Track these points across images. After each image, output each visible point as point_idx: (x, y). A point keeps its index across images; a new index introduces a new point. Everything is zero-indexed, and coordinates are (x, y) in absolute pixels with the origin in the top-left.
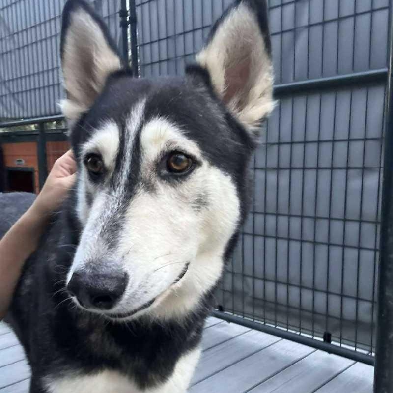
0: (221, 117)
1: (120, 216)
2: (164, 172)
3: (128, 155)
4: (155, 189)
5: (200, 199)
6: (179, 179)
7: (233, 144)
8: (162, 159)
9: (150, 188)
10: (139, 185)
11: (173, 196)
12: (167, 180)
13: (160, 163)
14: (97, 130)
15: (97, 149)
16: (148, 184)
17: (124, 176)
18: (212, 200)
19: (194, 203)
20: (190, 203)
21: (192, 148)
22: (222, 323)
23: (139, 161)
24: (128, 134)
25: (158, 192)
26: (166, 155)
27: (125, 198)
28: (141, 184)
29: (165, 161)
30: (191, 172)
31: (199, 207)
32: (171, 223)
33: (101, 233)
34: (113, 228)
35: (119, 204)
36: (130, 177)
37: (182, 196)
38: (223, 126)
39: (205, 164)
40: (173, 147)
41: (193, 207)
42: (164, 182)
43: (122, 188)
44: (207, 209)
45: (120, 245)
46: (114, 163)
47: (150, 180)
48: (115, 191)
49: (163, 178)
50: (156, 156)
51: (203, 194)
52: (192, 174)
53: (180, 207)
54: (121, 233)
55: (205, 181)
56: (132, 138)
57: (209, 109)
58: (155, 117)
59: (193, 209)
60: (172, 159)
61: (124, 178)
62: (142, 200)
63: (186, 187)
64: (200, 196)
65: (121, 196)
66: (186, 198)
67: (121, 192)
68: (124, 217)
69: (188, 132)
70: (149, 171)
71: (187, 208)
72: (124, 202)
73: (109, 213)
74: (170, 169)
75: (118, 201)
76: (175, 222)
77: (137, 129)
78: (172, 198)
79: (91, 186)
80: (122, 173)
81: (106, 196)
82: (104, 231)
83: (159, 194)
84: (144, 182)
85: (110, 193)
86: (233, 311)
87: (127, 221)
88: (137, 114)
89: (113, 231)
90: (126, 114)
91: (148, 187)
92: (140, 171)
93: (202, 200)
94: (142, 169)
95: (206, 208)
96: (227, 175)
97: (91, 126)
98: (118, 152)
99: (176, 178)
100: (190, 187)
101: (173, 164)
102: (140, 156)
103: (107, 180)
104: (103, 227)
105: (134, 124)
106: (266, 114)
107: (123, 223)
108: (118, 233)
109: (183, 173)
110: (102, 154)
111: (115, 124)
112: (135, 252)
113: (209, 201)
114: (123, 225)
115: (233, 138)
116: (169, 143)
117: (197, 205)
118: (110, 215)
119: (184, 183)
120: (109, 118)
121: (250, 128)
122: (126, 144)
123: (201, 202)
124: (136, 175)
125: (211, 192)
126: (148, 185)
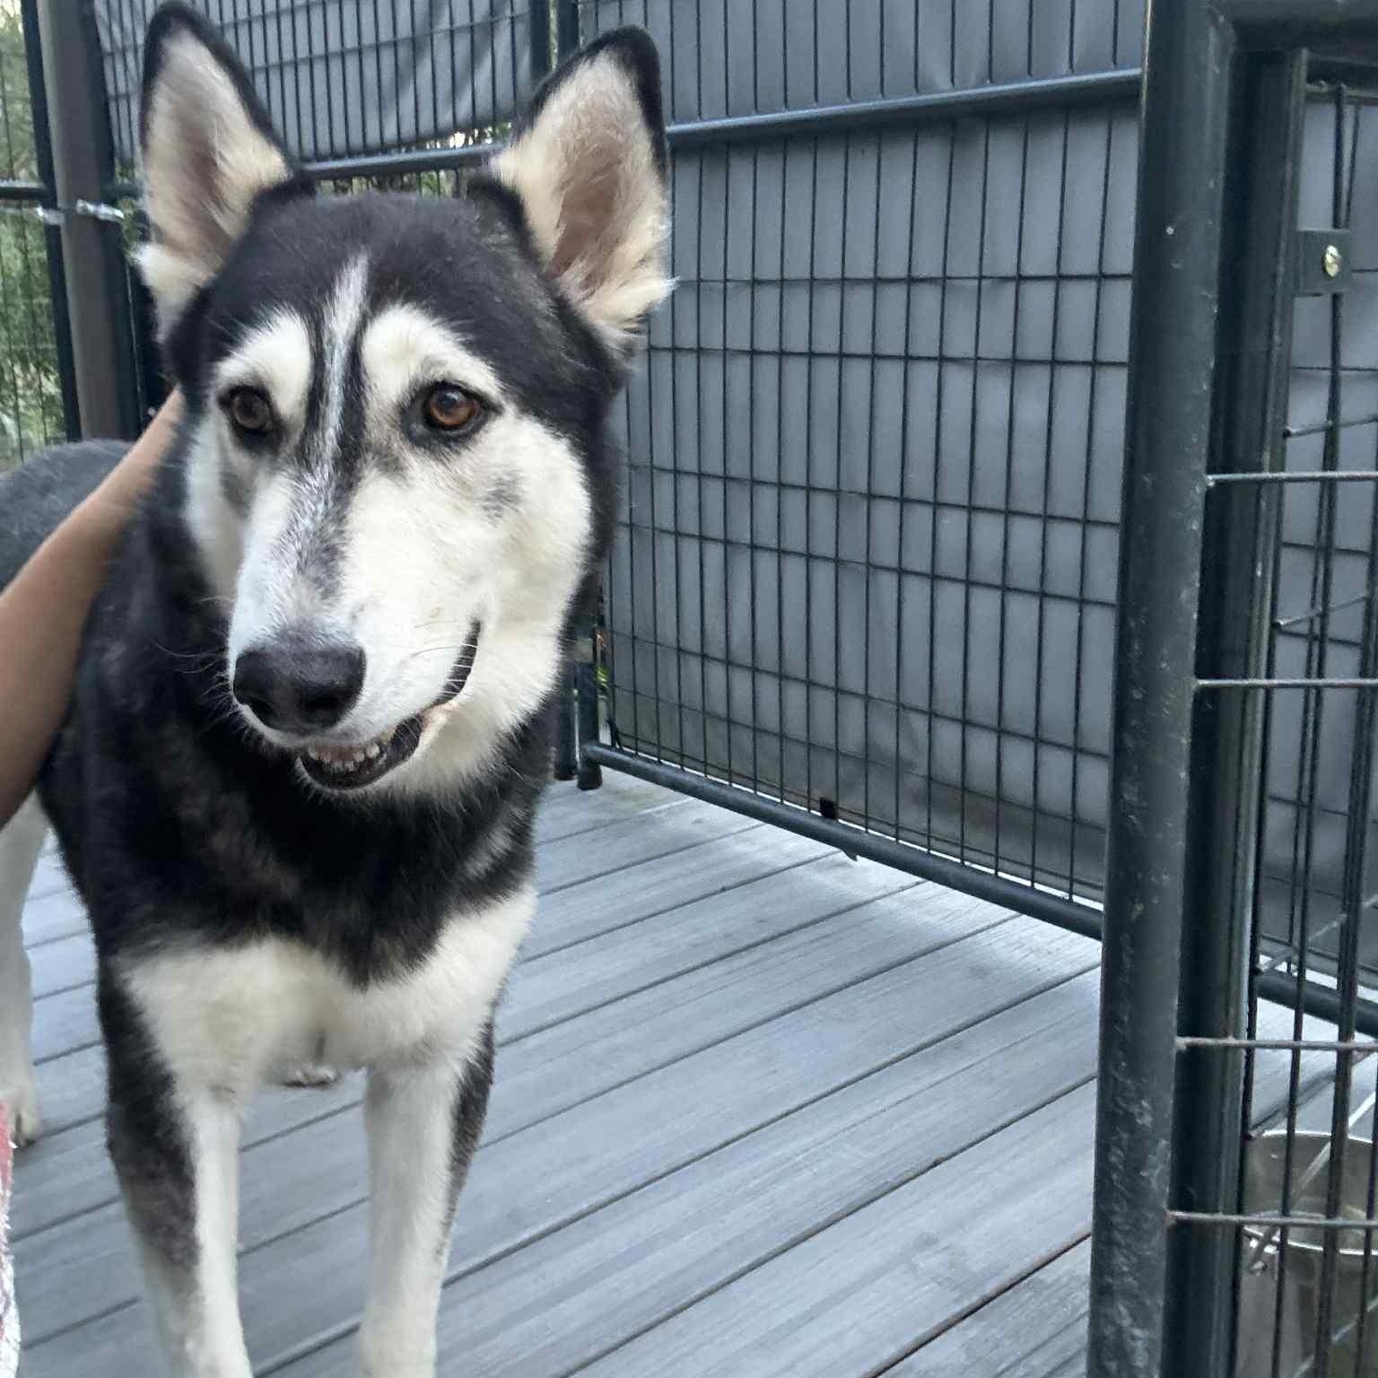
0: (543, 305)
1: (333, 528)
2: (419, 429)
3: (335, 391)
4: (402, 469)
5: (499, 490)
6: (452, 444)
7: (571, 367)
8: (413, 401)
9: (392, 466)
10: (366, 461)
11: (442, 484)
12: (425, 448)
13: (410, 408)
14: (251, 331)
15: (255, 376)
16: (386, 456)
17: (330, 439)
18: (524, 492)
19: (488, 499)
20: (478, 499)
21: (478, 375)
22: (830, 858)
23: (361, 406)
24: (330, 341)
25: (410, 473)
26: (421, 391)
27: (337, 488)
28: (369, 456)
29: (418, 405)
30: (476, 429)
31: (498, 508)
32: (440, 542)
33: (299, 565)
34: (324, 555)
35: (326, 503)
36: (343, 441)
37: (462, 483)
38: (549, 325)
39: (510, 410)
40: (438, 374)
41: (486, 508)
42: (420, 451)
43: (328, 469)
44: (517, 511)
45: (345, 591)
46: (304, 408)
47: (389, 448)
48: (312, 472)
49: (416, 442)
50: (399, 390)
51: (507, 478)
52: (481, 432)
53: (458, 508)
54: (343, 566)
55: (512, 450)
56: (340, 351)
57: (515, 285)
58: (394, 302)
59: (486, 513)
60: (434, 399)
61: (329, 443)
62: (375, 493)
63: (470, 462)
64: (500, 482)
65: (328, 486)
66: (470, 489)
67: (326, 476)
68: (342, 532)
69: (471, 337)
70: (386, 426)
71: (473, 510)
72: (337, 499)
73: (306, 522)
74: (430, 422)
75: (322, 496)
76: (449, 540)
77: (352, 331)
78: (440, 488)
79: (241, 460)
80: (324, 430)
81: (292, 486)
82: (306, 562)
83: (412, 478)
84: (378, 453)
85: (300, 479)
86: (866, 820)
87: (350, 540)
88: (349, 295)
89: (325, 563)
90: (321, 292)
91: (387, 464)
92: (365, 426)
93: (503, 491)
94: (369, 424)
95: (513, 508)
96: (558, 437)
97: (235, 320)
98: (311, 382)
99: (446, 441)
100: (477, 460)
101: (436, 413)
102: (363, 393)
103: (288, 449)
104: (300, 554)
105: (344, 318)
106: (651, 305)
107: (344, 544)
108: (337, 564)
109: (461, 432)
110: (270, 388)
111: (298, 319)
112: (376, 605)
113: (520, 494)
114: (344, 549)
115: (569, 354)
116: (429, 363)
117: (494, 504)
118: (311, 527)
119: (464, 452)
120: (281, 301)
121: (613, 336)
122: (328, 365)
123: (503, 497)
124: (356, 437)
125: (522, 474)
126: (385, 460)
